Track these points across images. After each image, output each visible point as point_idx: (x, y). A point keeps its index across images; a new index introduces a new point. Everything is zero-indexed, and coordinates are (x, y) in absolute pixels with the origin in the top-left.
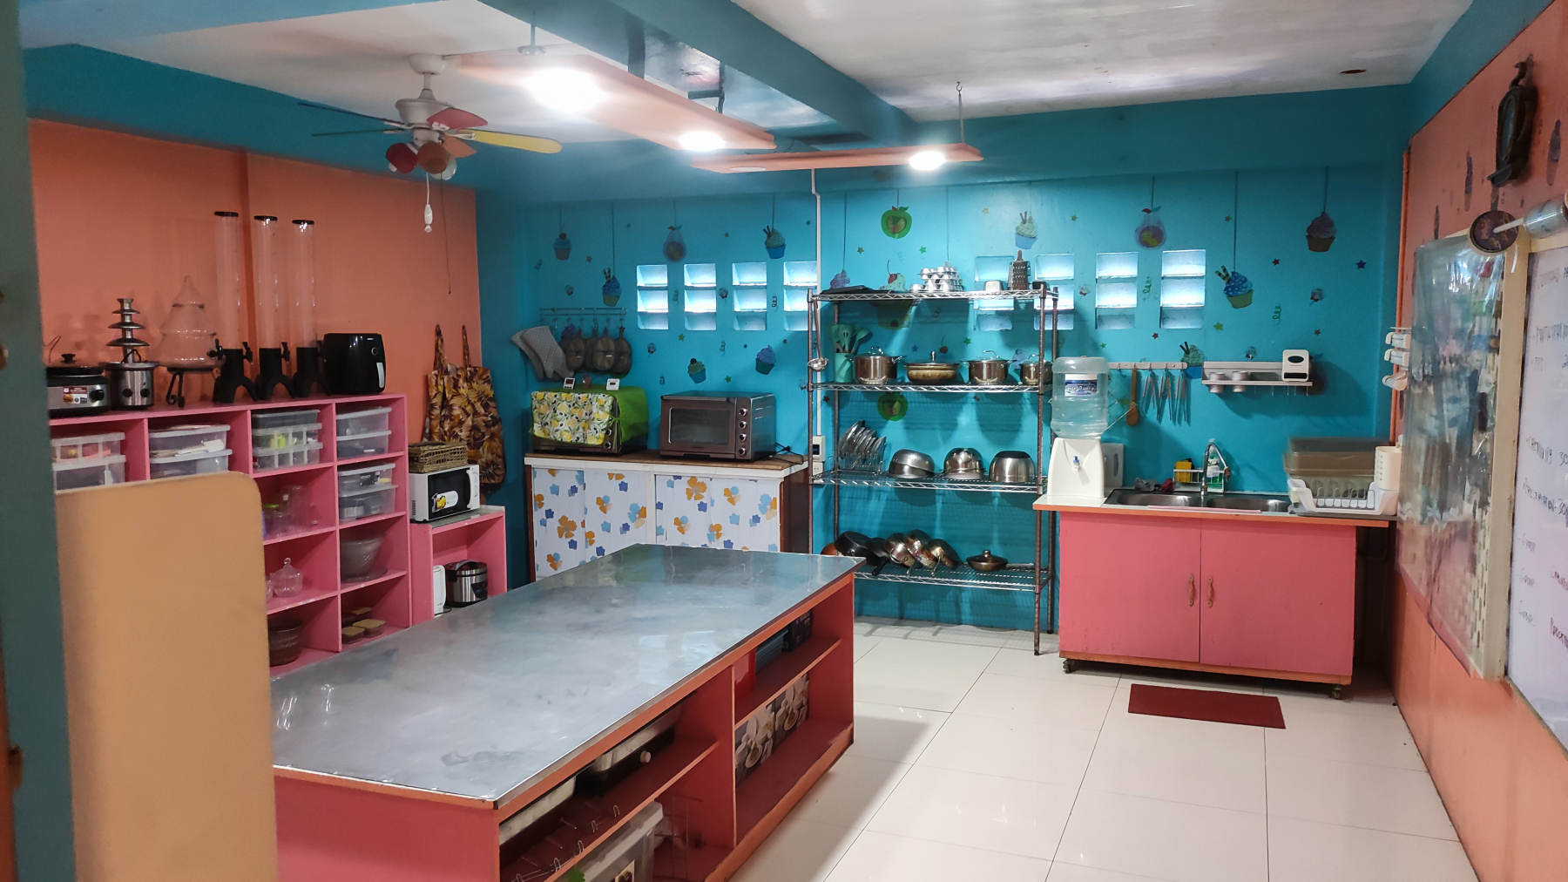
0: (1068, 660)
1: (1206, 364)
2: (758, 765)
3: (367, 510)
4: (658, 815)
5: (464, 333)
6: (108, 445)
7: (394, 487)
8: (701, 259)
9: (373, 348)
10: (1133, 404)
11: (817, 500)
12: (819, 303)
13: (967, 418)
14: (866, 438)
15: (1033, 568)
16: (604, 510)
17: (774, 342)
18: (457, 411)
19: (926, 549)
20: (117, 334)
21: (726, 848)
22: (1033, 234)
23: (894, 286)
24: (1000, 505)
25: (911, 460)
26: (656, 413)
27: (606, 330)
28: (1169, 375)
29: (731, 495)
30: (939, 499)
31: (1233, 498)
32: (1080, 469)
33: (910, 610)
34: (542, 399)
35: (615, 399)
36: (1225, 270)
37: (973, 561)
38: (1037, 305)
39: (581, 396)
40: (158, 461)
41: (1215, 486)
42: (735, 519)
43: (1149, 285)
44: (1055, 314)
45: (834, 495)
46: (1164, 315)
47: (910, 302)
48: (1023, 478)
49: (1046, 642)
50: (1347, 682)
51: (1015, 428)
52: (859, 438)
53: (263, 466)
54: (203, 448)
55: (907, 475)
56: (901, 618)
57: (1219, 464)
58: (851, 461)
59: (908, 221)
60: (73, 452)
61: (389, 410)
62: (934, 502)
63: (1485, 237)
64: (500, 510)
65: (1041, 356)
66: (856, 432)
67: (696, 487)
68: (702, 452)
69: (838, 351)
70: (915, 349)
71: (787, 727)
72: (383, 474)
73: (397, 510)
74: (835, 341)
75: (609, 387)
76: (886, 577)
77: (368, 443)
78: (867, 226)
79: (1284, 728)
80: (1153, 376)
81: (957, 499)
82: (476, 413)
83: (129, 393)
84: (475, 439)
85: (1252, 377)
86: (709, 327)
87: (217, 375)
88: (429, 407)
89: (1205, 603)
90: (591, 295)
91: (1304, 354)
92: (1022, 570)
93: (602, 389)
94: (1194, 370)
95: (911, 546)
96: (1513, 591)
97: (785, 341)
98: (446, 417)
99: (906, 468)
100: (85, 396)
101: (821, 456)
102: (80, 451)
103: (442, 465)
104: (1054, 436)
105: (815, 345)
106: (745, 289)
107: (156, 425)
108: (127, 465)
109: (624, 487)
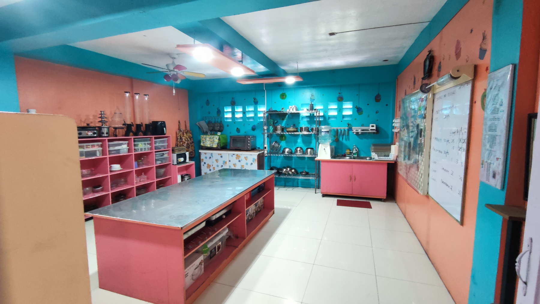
0: (323, 194)
1: (353, 128)
2: (252, 219)
3: (162, 162)
4: (227, 231)
5: (185, 122)
6: (98, 145)
7: (168, 156)
8: (239, 105)
9: (163, 124)
10: (337, 137)
11: (266, 160)
12: (266, 114)
13: (300, 140)
14: (277, 145)
15: (314, 174)
16: (217, 162)
17: (256, 124)
18: (184, 140)
19: (291, 170)
20: (100, 119)
21: (244, 238)
22: (314, 99)
23: (283, 110)
24: (307, 160)
25: (287, 150)
26: (229, 140)
27: (217, 121)
28: (344, 130)
29: (246, 158)
30: (293, 159)
31: (359, 157)
32: (325, 151)
33: (287, 184)
34: (203, 137)
35: (219, 137)
36: (357, 106)
37: (301, 173)
38: (315, 115)
39: (212, 136)
40: (110, 149)
41: (355, 155)
42: (247, 164)
43: (340, 110)
44: (319, 117)
45: (270, 158)
46: (344, 117)
47: (286, 114)
48: (312, 153)
49: (318, 191)
50: (385, 198)
51: (310, 142)
52: (275, 145)
53: (137, 151)
54: (122, 147)
55: (286, 153)
56: (285, 186)
57: (356, 150)
58: (273, 150)
59: (286, 96)
60: (89, 147)
61: (167, 139)
62: (292, 160)
63: (424, 89)
64: (193, 162)
65: (316, 126)
66: (274, 144)
67: (238, 157)
68: (239, 148)
69: (270, 125)
70: (288, 125)
71: (259, 210)
72: (166, 154)
73: (169, 162)
74: (270, 123)
75: (218, 134)
76: (282, 177)
77: (162, 146)
78: (277, 96)
79: (372, 208)
80: (341, 131)
81: (297, 159)
82: (188, 141)
83: (103, 133)
84: (188, 146)
85: (363, 130)
86: (241, 120)
87: (126, 130)
88: (177, 139)
89: (353, 180)
90: (214, 114)
91: (375, 125)
92: (312, 174)
93: (216, 135)
94: (350, 129)
95: (287, 170)
96: (429, 174)
97: (258, 123)
98: (181, 141)
99: (286, 152)
100: (92, 133)
101: (267, 149)
102: (90, 146)
103: (180, 152)
104: (319, 144)
105: (265, 124)
106: (249, 111)
107: (110, 141)
108: (103, 150)
109: (221, 157)
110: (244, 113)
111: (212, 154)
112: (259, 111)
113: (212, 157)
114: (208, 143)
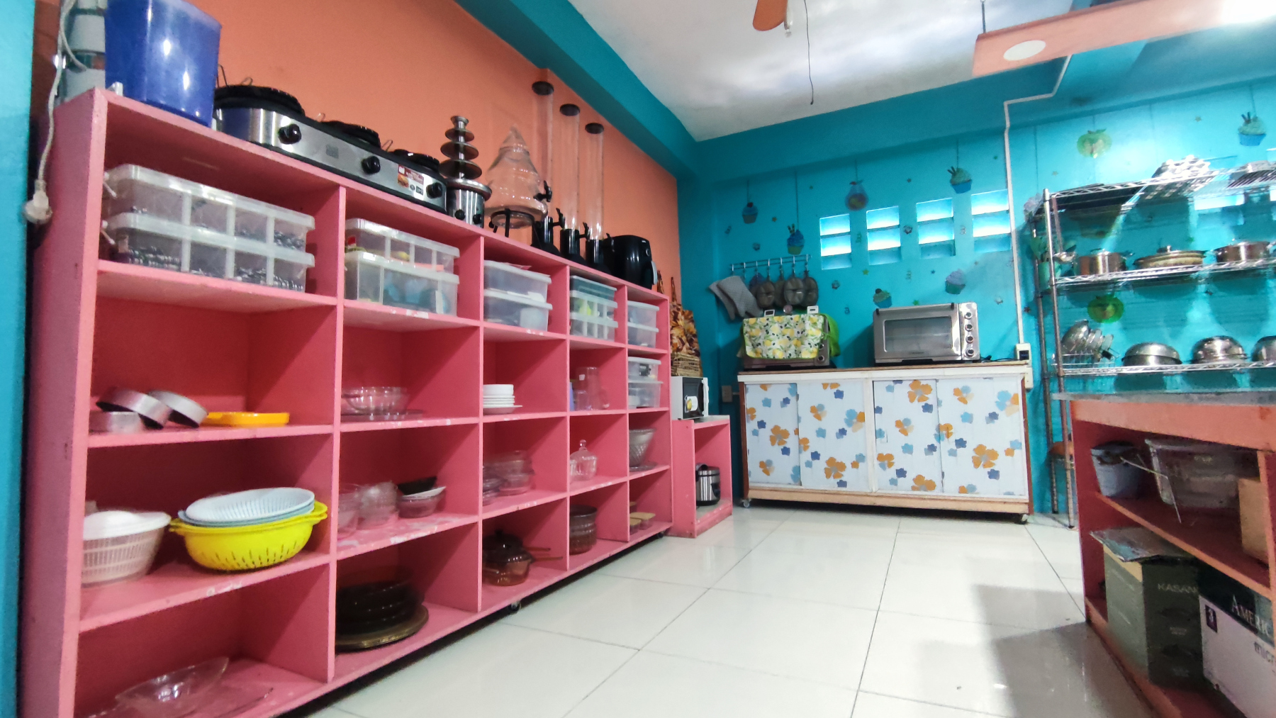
5: (673, 283)
8: (883, 203)
9: (646, 248)
12: (1012, 224)
13: (1198, 312)
16: (818, 417)
17: (963, 265)
22: (1259, 132)
27: (792, 274)
29: (961, 395)
34: (753, 323)
35: (825, 318)
39: (792, 316)
40: (490, 294)
42: (967, 417)
53: (577, 332)
54: (529, 295)
59: (1107, 141)
60: (404, 253)
61: (657, 308)
64: (725, 419)
67: (920, 390)
68: (920, 357)
72: (653, 369)
73: (662, 405)
75: (810, 313)
83: (461, 216)
86: (894, 260)
90: (777, 247)
93: (805, 313)
97: (976, 263)
100: (421, 187)
101: (1030, 361)
102: (411, 254)
106: (931, 224)
109: (839, 395)
110: (907, 229)
111: (794, 385)
112: (976, 216)
113: (793, 399)
114: (777, 346)
